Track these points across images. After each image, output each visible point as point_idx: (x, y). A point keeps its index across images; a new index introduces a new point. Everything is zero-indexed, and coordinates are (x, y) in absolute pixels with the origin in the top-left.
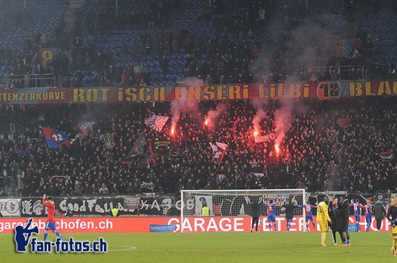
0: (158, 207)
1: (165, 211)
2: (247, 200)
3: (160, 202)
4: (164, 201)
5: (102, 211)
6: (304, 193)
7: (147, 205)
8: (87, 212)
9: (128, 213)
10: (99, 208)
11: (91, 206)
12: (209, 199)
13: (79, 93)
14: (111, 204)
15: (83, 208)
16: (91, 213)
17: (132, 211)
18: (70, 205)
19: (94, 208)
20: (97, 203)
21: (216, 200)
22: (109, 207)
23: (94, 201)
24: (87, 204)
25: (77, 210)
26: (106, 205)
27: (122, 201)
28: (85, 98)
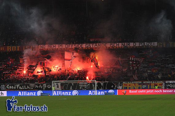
0: (41, 87)
1: (44, 89)
2: (73, 84)
3: (42, 85)
4: (44, 85)
5: (22, 89)
6: (96, 82)
7: (38, 87)
8: (16, 89)
9: (31, 89)
10: (20, 88)
11: (18, 87)
12: (59, 84)
13: (9, 48)
14: (25, 86)
15: (15, 88)
16: (18, 89)
17: (32, 88)
18: (10, 86)
19: (19, 88)
20: (20, 86)
21: (62, 85)
22: (24, 87)
23: (19, 85)
24: (16, 86)
25: (13, 88)
26: (23, 87)
27: (29, 85)
28: (11, 50)
